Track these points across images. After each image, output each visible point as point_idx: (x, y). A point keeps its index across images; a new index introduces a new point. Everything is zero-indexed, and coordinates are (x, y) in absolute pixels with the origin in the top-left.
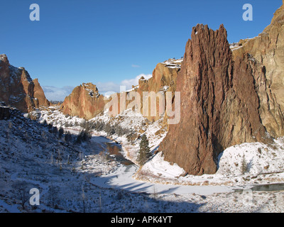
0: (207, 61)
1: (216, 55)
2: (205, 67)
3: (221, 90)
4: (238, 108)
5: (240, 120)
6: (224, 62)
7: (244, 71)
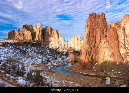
0: (94, 27)
1: (98, 25)
2: (92, 29)
3: (100, 38)
4: (107, 46)
5: (108, 51)
6: (102, 27)
7: (112, 31)
